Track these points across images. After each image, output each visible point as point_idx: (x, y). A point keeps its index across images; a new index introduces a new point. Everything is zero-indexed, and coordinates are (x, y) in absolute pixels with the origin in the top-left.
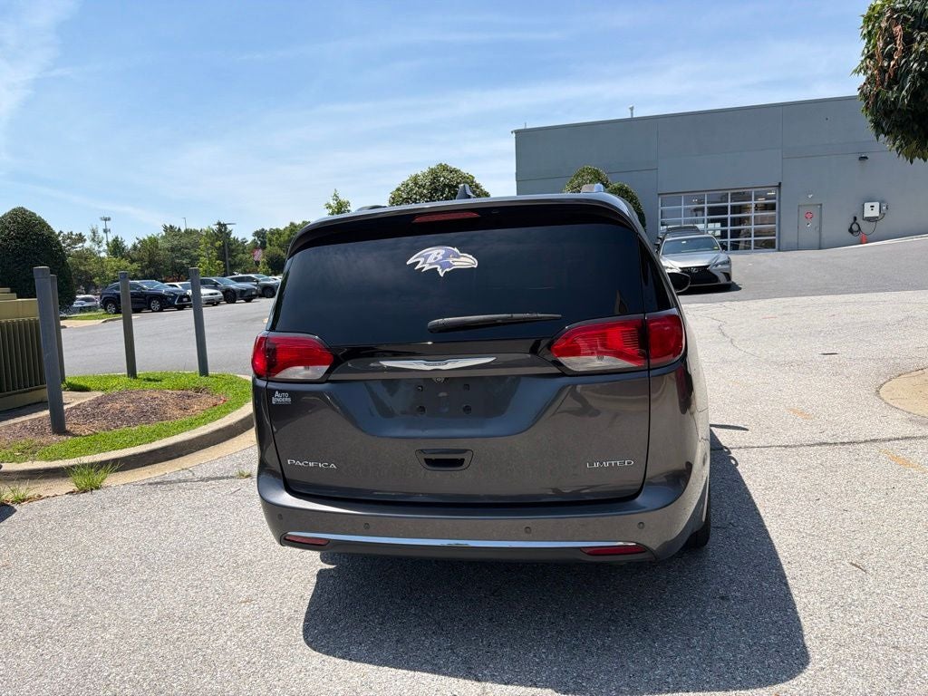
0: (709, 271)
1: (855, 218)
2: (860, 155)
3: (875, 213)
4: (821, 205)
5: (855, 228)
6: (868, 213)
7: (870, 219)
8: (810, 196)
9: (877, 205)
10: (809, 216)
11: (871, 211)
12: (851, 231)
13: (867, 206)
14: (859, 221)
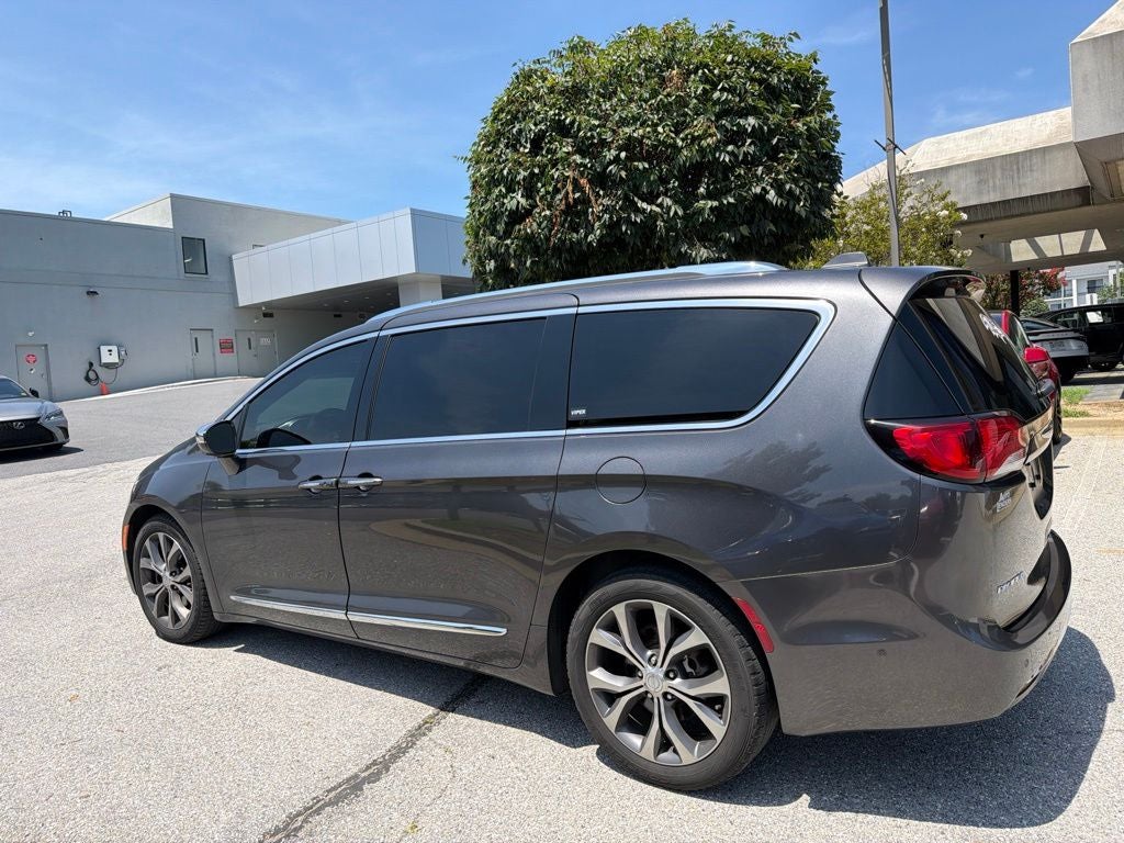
0: (40, 426)
1: (91, 364)
2: (87, 289)
3: (114, 359)
4: (46, 346)
5: (92, 375)
6: (106, 358)
7: (108, 366)
8: (30, 334)
9: (114, 349)
10: (31, 359)
11: (109, 356)
12: (88, 379)
13: (104, 349)
14: (96, 367)
